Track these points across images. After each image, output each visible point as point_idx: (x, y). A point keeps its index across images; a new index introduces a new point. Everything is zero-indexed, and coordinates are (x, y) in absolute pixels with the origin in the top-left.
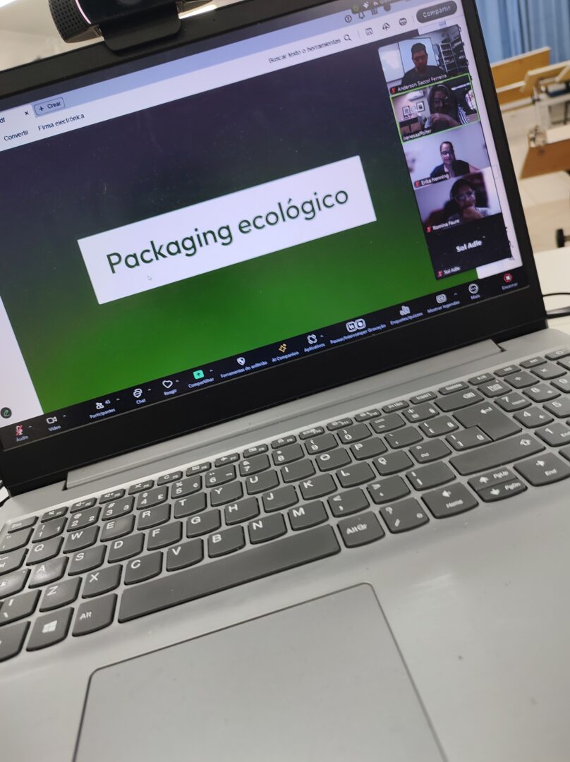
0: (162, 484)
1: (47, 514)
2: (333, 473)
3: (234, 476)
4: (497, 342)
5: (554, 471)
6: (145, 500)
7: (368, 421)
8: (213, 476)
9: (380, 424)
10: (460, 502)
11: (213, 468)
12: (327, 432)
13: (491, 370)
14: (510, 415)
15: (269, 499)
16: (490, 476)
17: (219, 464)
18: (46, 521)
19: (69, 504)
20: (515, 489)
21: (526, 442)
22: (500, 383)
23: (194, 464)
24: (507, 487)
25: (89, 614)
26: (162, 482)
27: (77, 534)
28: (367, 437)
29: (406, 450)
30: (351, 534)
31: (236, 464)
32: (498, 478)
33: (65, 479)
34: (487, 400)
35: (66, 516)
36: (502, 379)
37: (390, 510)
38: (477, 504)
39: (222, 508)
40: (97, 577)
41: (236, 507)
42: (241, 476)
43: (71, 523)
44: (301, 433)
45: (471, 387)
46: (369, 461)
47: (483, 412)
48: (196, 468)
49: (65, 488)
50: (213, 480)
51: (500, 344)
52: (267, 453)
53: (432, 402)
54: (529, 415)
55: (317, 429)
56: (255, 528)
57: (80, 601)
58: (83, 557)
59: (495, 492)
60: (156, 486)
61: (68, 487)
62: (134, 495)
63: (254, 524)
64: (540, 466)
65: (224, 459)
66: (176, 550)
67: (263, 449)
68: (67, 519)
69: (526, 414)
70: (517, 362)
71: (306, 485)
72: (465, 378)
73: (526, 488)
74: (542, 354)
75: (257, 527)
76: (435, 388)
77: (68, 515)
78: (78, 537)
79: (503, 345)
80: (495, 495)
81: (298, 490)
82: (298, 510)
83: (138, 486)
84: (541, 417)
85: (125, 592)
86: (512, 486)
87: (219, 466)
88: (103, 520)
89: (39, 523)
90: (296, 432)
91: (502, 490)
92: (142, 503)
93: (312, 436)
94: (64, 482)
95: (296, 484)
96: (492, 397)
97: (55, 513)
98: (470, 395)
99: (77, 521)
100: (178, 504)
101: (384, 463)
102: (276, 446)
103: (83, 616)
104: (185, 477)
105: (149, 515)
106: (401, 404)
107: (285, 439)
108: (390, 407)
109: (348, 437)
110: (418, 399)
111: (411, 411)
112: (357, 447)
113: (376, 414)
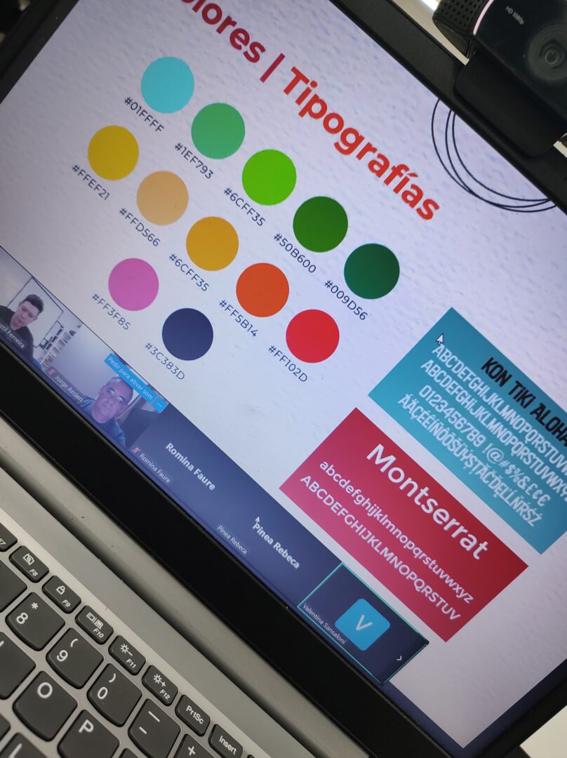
2: (16, 728)
7: (148, 697)
12: (103, 650)
28: (114, 723)
44: (89, 609)
52: (29, 585)
55: (106, 626)
67: (36, 573)
76: (251, 748)
90: (87, 598)
106: (200, 720)
107: (70, 594)
108: (189, 708)
109: (102, 694)
110: (222, 740)
111: (192, 751)
112: (86, 727)
113: (167, 697)
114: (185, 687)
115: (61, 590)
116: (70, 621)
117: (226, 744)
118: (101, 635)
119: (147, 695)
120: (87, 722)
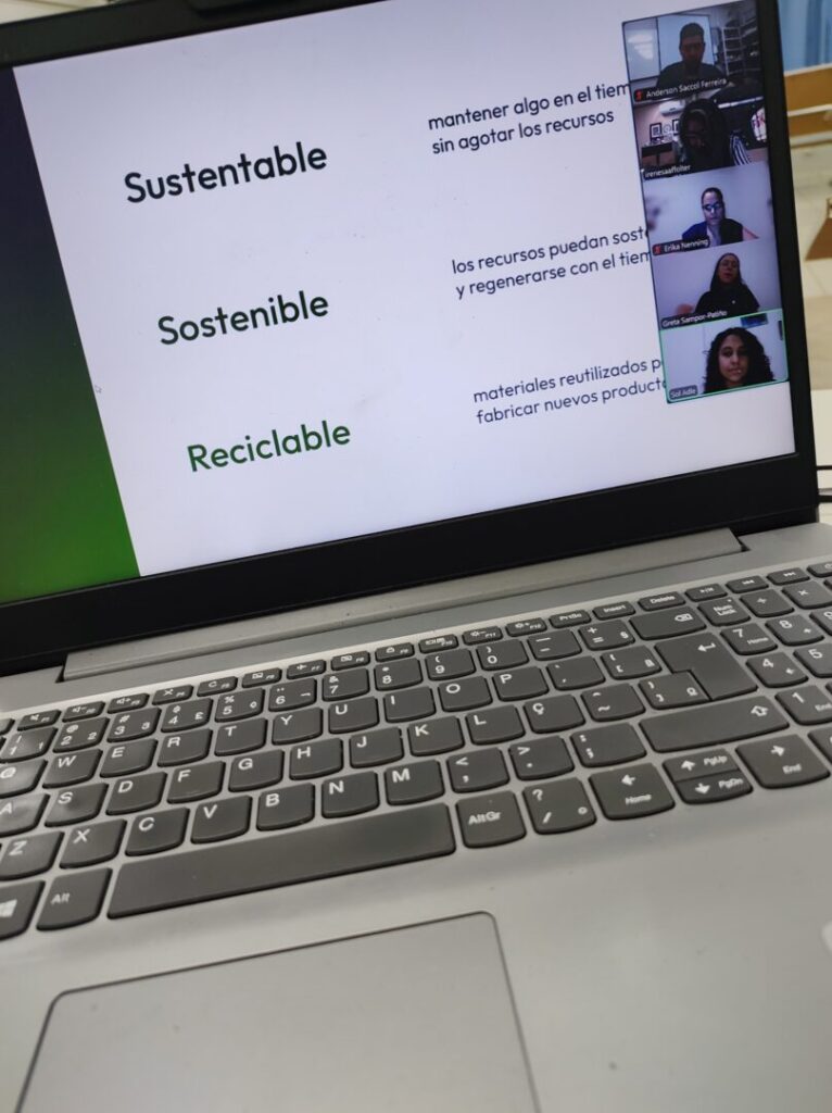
0: (204, 695)
1: (27, 718)
2: (461, 716)
3: (312, 698)
4: (738, 533)
5: (798, 768)
6: (176, 718)
7: (526, 637)
8: (281, 694)
9: (544, 645)
10: (648, 797)
11: (284, 680)
12: (462, 646)
13: (722, 580)
14: (742, 660)
15: (359, 745)
16: (697, 760)
17: (293, 673)
18: (25, 729)
19: (62, 706)
20: (733, 788)
21: (760, 712)
22: (733, 604)
23: (256, 669)
24: (721, 784)
25: (66, 897)
26: (205, 690)
27: (67, 759)
28: (521, 664)
29: (576, 694)
30: (474, 824)
31: (319, 678)
32: (709, 764)
33: (62, 663)
34: (710, 629)
35: (56, 726)
36: (736, 597)
37: (539, 793)
38: (673, 806)
39: (287, 749)
40: (86, 836)
41: (308, 752)
42: (324, 699)
43: (61, 739)
44: (423, 641)
45: (690, 604)
46: (519, 705)
47: (702, 648)
48: (258, 677)
49: (61, 679)
50: (280, 700)
51: (741, 538)
52: (367, 667)
53: (625, 620)
54: (771, 665)
55: (447, 638)
56: (331, 792)
57: (56, 872)
58: (69, 798)
59: (703, 789)
60: (194, 697)
61: (66, 676)
62: (160, 707)
63: (332, 785)
64: (777, 754)
65: (301, 667)
66: (209, 810)
67: (362, 659)
68: (56, 730)
69: (767, 663)
70: (763, 572)
71: (418, 731)
72: (681, 588)
73: (750, 790)
74: (803, 565)
75: (335, 790)
76: (633, 597)
77: (59, 725)
78: (68, 764)
79: (747, 539)
80: (700, 794)
81: (405, 736)
82: (400, 772)
83: (168, 693)
84: (789, 671)
85: (125, 868)
86: (730, 783)
87: (294, 678)
88: (109, 741)
89: (14, 731)
90: (414, 639)
91: (714, 787)
92: (171, 722)
93: (438, 648)
94: (60, 668)
95: (403, 726)
96: (719, 625)
97: (40, 718)
98: (685, 617)
99: (70, 737)
100: (222, 731)
101: (540, 712)
102: (381, 656)
103: (57, 899)
104: (239, 689)
105: (178, 744)
106: (579, 615)
107: (398, 647)
108: (562, 618)
109: (492, 659)
110: (606, 610)
111: (593, 630)
112: (505, 678)
113: (539, 626)
114: (545, 614)
115: (391, 650)
116: (419, 656)
117: (613, 609)
118: (451, 643)
119: (523, 639)
120: (502, 677)
